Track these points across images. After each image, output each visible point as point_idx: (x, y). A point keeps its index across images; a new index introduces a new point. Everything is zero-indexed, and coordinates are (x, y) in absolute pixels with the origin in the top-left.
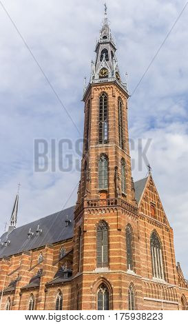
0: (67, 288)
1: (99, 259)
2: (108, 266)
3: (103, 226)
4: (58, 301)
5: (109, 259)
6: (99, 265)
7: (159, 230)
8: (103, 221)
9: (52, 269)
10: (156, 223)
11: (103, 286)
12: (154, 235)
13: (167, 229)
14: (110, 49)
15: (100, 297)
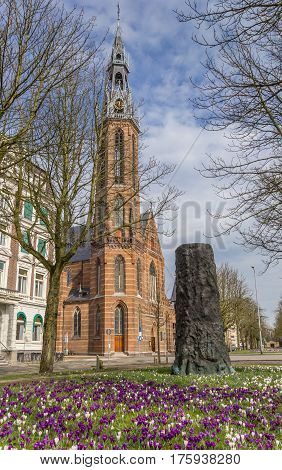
0: (86, 305)
1: (117, 287)
2: (125, 292)
3: (121, 259)
4: (75, 315)
5: (125, 287)
6: (118, 291)
7: (155, 260)
8: (120, 255)
9: (67, 289)
10: (153, 255)
11: (119, 306)
12: (152, 264)
13: (161, 260)
14: (124, 73)
15: (116, 313)
